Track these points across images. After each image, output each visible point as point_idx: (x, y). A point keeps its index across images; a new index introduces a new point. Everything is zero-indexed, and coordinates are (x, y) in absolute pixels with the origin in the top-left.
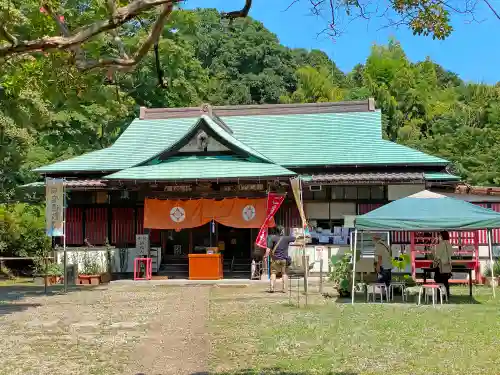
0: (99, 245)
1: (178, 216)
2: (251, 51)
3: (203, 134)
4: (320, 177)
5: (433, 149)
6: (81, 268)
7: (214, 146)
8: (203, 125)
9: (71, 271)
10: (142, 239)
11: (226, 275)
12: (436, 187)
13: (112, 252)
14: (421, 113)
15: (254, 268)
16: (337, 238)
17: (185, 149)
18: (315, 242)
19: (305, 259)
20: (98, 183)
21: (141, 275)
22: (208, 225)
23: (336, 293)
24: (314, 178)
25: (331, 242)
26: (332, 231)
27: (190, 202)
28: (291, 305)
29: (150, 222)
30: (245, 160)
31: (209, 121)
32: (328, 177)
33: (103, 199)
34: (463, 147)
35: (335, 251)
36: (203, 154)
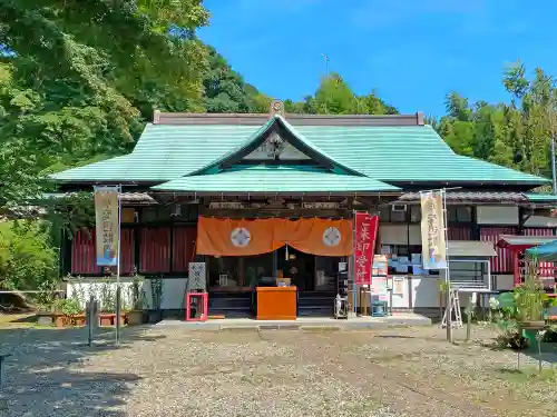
1: (242, 240)
3: (278, 138)
7: (289, 152)
8: (277, 126)
13: (141, 284)
15: (339, 304)
17: (252, 156)
22: (280, 251)
25: (410, 271)
26: (410, 259)
29: (204, 247)
30: (330, 172)
35: (415, 283)
36: (274, 163)
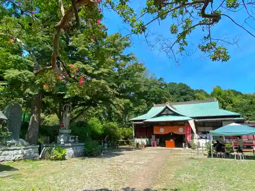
0: (144, 138)
1: (162, 131)
2: (183, 91)
3: (167, 110)
4: (201, 120)
5: (236, 111)
6: (140, 143)
7: (170, 112)
8: (167, 107)
9: (138, 144)
10: (153, 137)
11: (176, 147)
12: (238, 122)
13: (147, 140)
14: (231, 102)
15: (183, 145)
16: (208, 137)
17: (163, 113)
18: (201, 138)
19: (199, 143)
20: (142, 122)
21: (154, 146)
22: (170, 133)
23: (207, 154)
24: (199, 120)
25: (206, 138)
26: (206, 135)
27: (165, 127)
28: (192, 158)
29: (155, 132)
31: (168, 106)
32: (203, 120)
33: (144, 126)
34: (246, 111)
35: (208, 141)
36: (167, 115)
